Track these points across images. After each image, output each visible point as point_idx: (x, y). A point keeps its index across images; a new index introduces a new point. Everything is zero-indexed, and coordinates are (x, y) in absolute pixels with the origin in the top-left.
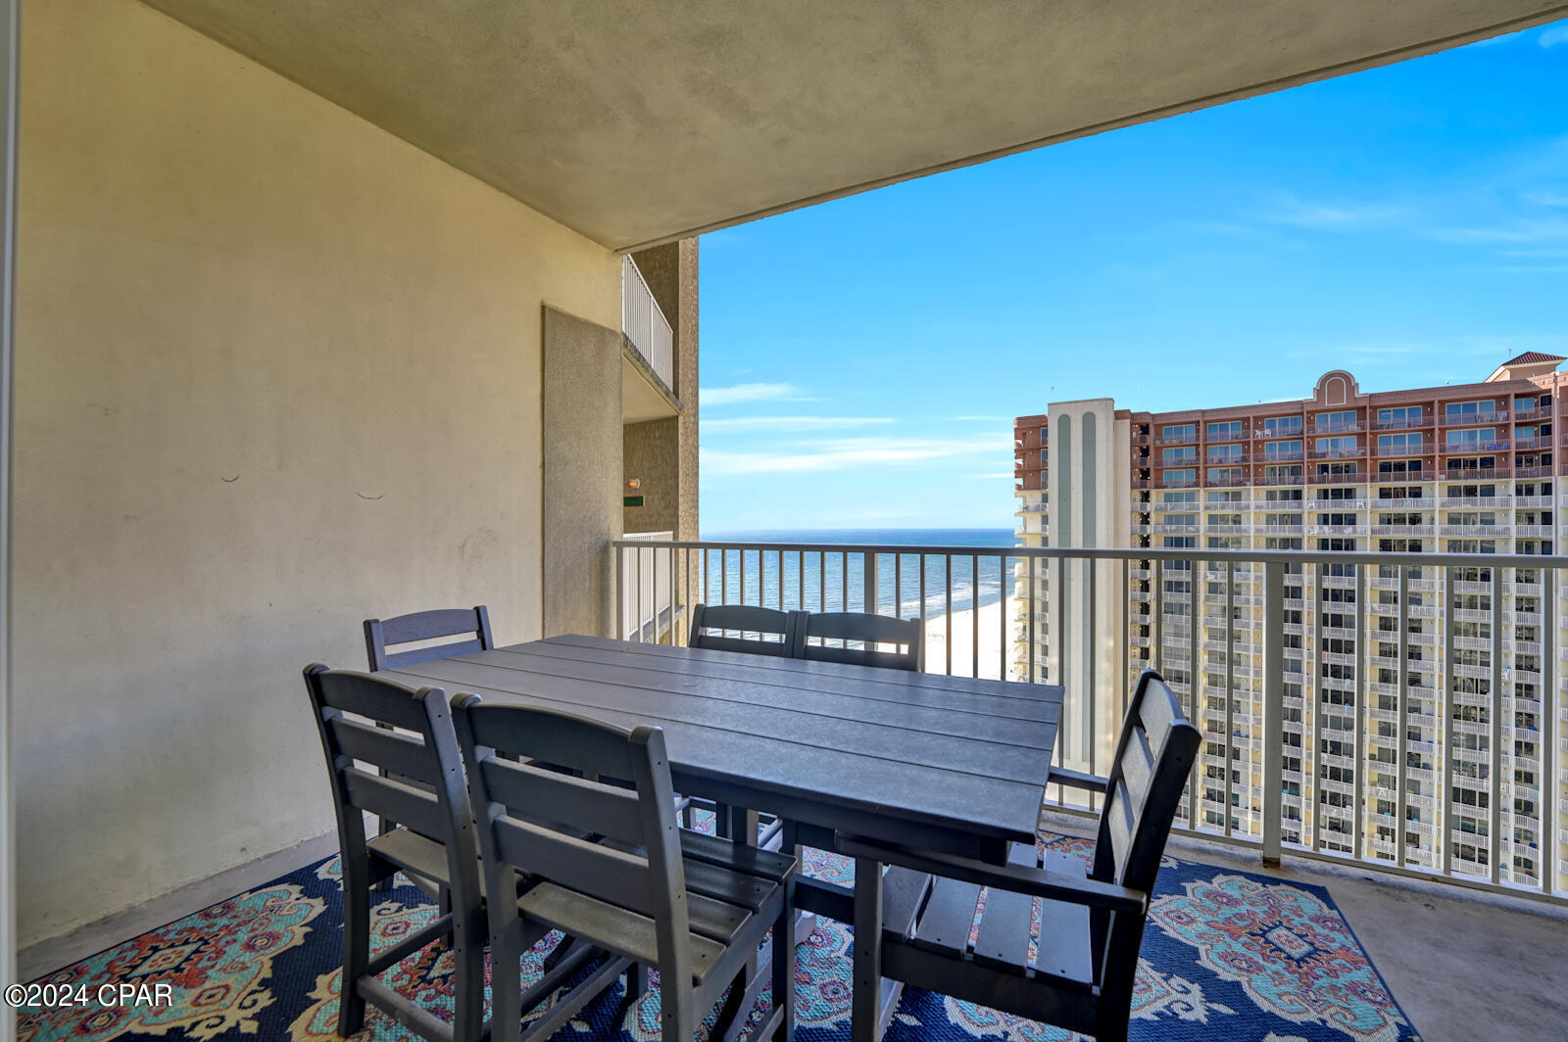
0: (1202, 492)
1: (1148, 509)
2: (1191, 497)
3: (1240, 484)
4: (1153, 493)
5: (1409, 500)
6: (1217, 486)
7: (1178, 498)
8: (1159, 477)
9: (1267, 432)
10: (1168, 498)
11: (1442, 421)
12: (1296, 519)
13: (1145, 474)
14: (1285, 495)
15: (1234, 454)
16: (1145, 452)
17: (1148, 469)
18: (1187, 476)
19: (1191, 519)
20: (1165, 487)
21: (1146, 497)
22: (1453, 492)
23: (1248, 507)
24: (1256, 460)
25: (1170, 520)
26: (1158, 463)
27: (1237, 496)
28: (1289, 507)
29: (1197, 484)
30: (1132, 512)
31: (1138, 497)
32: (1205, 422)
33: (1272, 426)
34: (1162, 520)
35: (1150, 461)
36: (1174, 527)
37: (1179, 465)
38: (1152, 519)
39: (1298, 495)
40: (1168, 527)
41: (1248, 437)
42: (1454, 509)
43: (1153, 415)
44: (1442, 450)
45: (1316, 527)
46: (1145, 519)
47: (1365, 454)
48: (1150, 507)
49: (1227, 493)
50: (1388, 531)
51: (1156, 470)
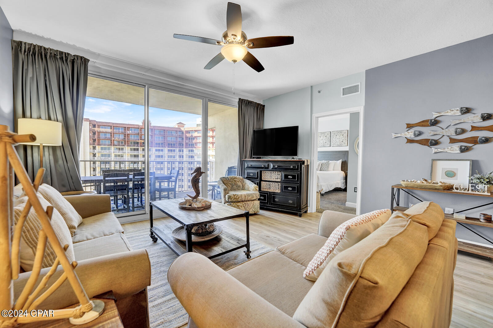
0: (113, 148)
1: (96, 152)
2: (109, 149)
3: (124, 146)
4: (97, 147)
5: (161, 152)
6: (117, 146)
7: (105, 149)
8: (99, 142)
9: (131, 132)
10: (102, 149)
11: (167, 135)
12: (137, 156)
13: (94, 140)
14: (134, 149)
15: (122, 137)
16: (94, 133)
17: (95, 139)
18: (108, 142)
19: (109, 156)
20: (101, 145)
21: (94, 148)
22: (169, 150)
23: (125, 152)
24: (127, 139)
25: (102, 155)
26: (99, 137)
27: (122, 149)
28: (136, 153)
29: (111, 145)
30: (90, 153)
31: (92, 148)
32: (113, 127)
33: (132, 130)
34: (100, 155)
35: (96, 137)
36: (104, 158)
37: (106, 139)
38: (97, 155)
39: (138, 150)
40: (102, 158)
41: (125, 133)
42: (169, 154)
43: (97, 122)
44: (167, 141)
45: (142, 158)
46: (94, 155)
47: (152, 140)
48: (96, 151)
49: (120, 148)
50: (157, 159)
51: (98, 140)
